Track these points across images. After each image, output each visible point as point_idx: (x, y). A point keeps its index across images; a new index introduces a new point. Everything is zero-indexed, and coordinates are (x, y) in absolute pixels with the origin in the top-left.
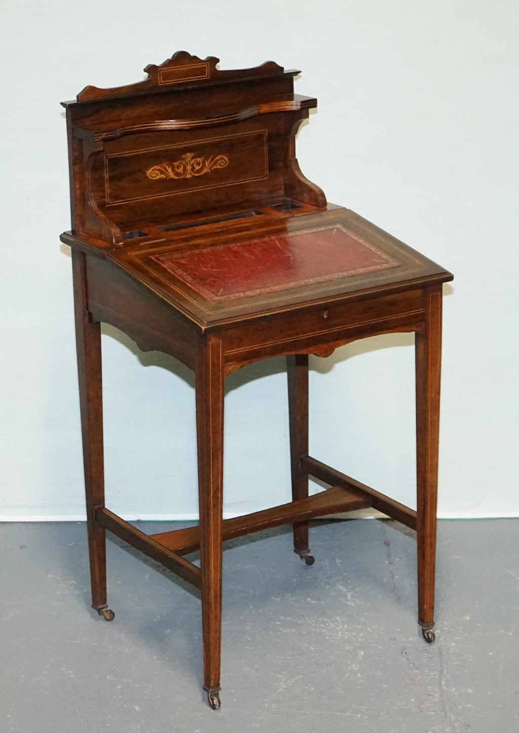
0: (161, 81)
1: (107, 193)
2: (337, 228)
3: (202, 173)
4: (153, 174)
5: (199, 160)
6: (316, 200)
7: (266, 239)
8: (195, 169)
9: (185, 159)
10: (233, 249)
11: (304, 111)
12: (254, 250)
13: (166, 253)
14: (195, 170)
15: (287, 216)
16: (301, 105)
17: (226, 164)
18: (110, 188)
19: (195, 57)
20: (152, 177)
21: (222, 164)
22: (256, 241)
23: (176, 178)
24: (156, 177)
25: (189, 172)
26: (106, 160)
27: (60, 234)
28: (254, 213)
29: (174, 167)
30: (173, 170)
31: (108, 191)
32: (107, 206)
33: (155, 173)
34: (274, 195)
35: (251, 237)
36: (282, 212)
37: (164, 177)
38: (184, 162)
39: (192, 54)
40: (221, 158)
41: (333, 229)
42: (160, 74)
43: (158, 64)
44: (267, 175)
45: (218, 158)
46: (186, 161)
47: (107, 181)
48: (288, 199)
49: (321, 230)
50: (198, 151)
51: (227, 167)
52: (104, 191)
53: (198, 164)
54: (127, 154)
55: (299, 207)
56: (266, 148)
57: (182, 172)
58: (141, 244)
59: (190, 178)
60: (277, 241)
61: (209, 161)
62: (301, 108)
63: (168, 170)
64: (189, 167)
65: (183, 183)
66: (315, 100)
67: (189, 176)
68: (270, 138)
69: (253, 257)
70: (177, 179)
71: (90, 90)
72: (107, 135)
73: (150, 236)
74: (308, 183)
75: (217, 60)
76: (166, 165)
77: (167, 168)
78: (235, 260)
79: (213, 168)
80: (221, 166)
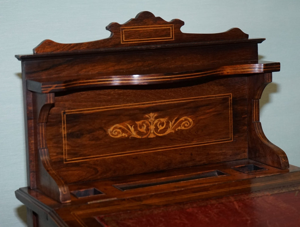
0: (123, 40)
1: (65, 150)
2: (298, 190)
3: (166, 133)
4: (115, 132)
5: (162, 120)
6: (279, 163)
7: (223, 201)
8: (158, 129)
9: (147, 119)
10: (188, 210)
11: (267, 74)
12: (210, 212)
13: (113, 213)
14: (159, 131)
15: (251, 176)
16: (264, 68)
17: (190, 125)
18: (68, 144)
19: (159, 18)
20: (113, 135)
21: (186, 125)
22: (213, 202)
23: (139, 137)
24: (117, 135)
25: (152, 132)
26: (64, 116)
27: (16, 190)
28: (216, 173)
29: (137, 127)
30: (136, 129)
31: (66, 148)
32: (64, 163)
33: (116, 131)
34: (239, 157)
35: (208, 199)
36: (244, 173)
37: (127, 136)
38: (147, 122)
39: (156, 15)
40: (186, 120)
41: (296, 190)
42: (122, 32)
43: (121, 23)
44: (231, 138)
45: (183, 119)
46: (150, 120)
47: (65, 137)
48: (251, 161)
49: (283, 191)
50: (161, 111)
51: (192, 128)
52: (62, 148)
53: (162, 124)
54: (87, 110)
55: (261, 169)
56: (230, 111)
57: (145, 132)
58: (89, 203)
59: (153, 138)
60: (235, 203)
61: (173, 122)
62: (264, 71)
63: (131, 129)
64: (152, 127)
65: (146, 142)
66: (279, 64)
67: (152, 136)
68: (235, 102)
69: (207, 219)
70: (139, 139)
71: (48, 43)
72: (56, 87)
73: (104, 194)
74: (270, 145)
75: (182, 23)
76: (129, 124)
77: (130, 127)
78: (187, 222)
79: (177, 130)
80: (185, 127)
